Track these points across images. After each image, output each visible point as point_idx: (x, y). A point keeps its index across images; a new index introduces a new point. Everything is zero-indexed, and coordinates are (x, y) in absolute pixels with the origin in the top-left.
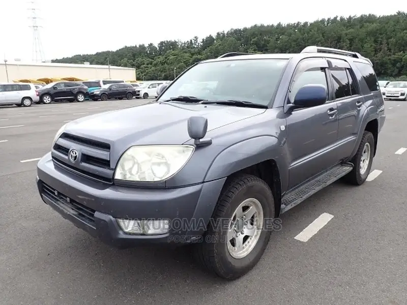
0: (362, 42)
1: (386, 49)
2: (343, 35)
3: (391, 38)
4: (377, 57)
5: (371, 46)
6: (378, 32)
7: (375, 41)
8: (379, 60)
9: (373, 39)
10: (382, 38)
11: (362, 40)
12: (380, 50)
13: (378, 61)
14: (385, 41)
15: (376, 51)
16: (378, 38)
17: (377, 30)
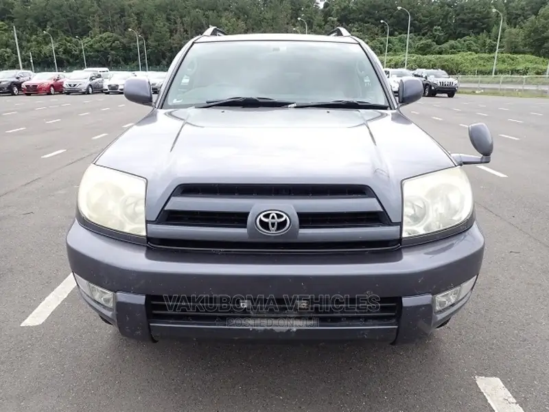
0: (152, 18)
1: (182, 30)
2: (127, 7)
3: (185, 16)
4: (174, 40)
5: (164, 25)
6: (169, 7)
7: (168, 20)
8: (178, 44)
9: (164, 16)
10: (174, 15)
11: (152, 17)
12: (176, 31)
13: (176, 45)
14: (179, 20)
15: (171, 31)
16: (170, 15)
17: (167, 5)
